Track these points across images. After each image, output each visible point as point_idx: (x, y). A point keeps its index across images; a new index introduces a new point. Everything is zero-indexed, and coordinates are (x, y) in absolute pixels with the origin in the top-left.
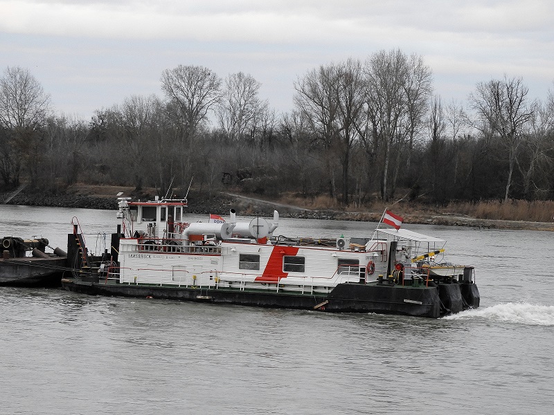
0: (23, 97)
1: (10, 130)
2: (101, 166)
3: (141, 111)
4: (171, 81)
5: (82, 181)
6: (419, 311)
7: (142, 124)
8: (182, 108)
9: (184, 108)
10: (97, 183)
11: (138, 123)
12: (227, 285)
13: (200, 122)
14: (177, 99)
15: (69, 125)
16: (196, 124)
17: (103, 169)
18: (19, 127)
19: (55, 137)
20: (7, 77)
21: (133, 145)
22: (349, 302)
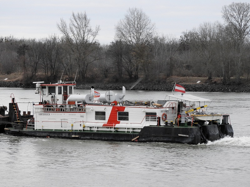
0: (139, 25)
1: (132, 46)
2: (187, 66)
3: (210, 31)
4: (227, 12)
5: (176, 75)
7: (211, 39)
8: (234, 29)
9: (236, 28)
10: (184, 76)
11: (208, 39)
12: (89, 129)
13: (246, 36)
14: (232, 23)
15: (167, 41)
16: (244, 38)
17: (188, 67)
18: (137, 43)
19: (159, 49)
20: (129, 14)
21: (205, 52)
22: (150, 136)
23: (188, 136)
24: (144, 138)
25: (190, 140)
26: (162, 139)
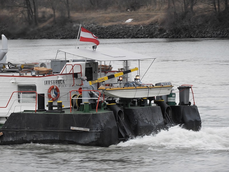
6: (87, 139)
22: (22, 132)
23: (88, 130)
24: (12, 135)
25: (93, 138)
26: (42, 137)
